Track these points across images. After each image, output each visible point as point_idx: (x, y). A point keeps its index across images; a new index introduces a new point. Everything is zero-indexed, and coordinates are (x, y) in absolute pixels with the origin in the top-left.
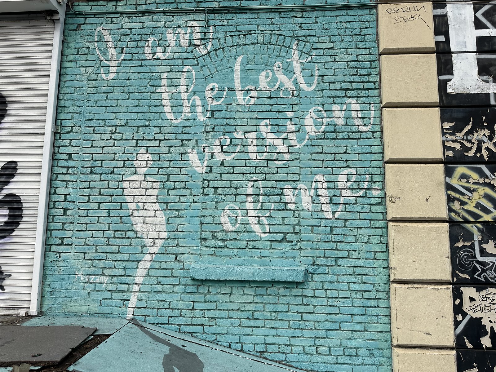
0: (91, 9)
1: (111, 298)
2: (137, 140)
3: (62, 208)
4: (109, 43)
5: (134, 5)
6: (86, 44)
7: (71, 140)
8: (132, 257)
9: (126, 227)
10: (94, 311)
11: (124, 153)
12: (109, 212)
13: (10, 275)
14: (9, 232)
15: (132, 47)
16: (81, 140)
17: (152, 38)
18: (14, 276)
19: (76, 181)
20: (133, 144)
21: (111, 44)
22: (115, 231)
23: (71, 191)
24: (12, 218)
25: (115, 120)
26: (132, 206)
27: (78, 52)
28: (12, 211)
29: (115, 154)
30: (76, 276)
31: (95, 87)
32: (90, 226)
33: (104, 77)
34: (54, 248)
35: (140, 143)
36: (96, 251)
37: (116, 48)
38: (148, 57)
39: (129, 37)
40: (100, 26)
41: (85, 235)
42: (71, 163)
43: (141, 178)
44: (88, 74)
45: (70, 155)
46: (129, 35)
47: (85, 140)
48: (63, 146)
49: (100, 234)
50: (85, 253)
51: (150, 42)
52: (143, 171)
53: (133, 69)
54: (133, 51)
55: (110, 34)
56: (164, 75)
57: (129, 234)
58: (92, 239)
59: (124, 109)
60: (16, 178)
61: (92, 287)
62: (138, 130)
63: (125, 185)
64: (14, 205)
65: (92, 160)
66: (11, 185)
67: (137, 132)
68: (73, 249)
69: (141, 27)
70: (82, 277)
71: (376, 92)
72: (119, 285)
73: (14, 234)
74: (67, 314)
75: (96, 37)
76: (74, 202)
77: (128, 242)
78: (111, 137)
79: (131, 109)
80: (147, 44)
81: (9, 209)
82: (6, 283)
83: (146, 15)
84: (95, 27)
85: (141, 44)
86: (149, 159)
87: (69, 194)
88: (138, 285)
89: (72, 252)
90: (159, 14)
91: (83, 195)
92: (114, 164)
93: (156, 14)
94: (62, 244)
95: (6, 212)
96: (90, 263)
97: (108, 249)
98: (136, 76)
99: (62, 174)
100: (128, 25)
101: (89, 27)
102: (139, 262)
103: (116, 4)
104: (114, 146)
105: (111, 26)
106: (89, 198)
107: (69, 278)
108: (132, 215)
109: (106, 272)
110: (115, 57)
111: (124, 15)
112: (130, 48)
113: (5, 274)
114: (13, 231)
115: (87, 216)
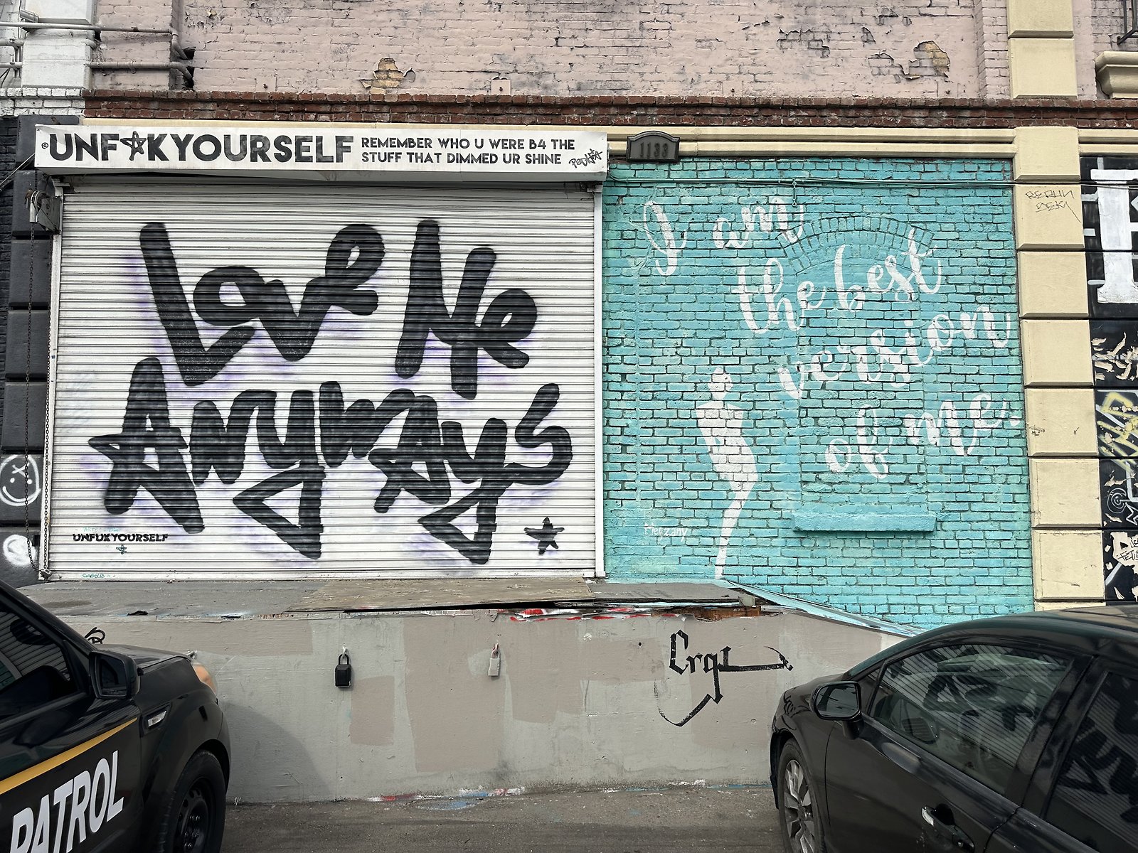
0: (635, 175)
1: (693, 555)
2: (710, 356)
3: (619, 444)
4: (663, 224)
5: (693, 170)
6: (632, 224)
7: (622, 356)
8: (716, 504)
9: (705, 467)
10: (672, 571)
11: (695, 373)
12: (682, 448)
13: (563, 529)
14: (556, 474)
15: (695, 231)
16: (637, 356)
17: (722, 219)
18: (567, 529)
19: (635, 409)
20: (706, 361)
21: (666, 227)
22: (691, 472)
23: (630, 422)
24: (558, 457)
25: (680, 330)
26: (710, 441)
27: (622, 235)
28: (557, 448)
29: (683, 374)
30: (646, 528)
31: (650, 285)
32: (659, 467)
33: (660, 271)
34: (612, 494)
35: (715, 360)
36: (669, 498)
37: (673, 231)
38: (720, 245)
39: (691, 216)
40: (649, 200)
41: (653, 477)
42: (626, 386)
43: (720, 405)
44: (639, 267)
45: (624, 375)
46: (691, 213)
47: (641, 356)
48: (613, 364)
49: (673, 477)
50: (654, 500)
51: (720, 225)
52: (722, 396)
53: (699, 262)
54: (698, 236)
55: (664, 212)
56: (742, 271)
57: (710, 476)
58: (662, 482)
59: (690, 316)
60: (558, 406)
61: (667, 541)
62: (710, 343)
63: (699, 414)
64: (559, 441)
65: (654, 382)
66: (552, 415)
67: (710, 346)
68: (638, 495)
69: (707, 203)
70: (653, 530)
71: (1012, 298)
72: (701, 538)
73: (563, 477)
74: (639, 574)
75: (645, 215)
76: (635, 436)
77: (708, 485)
78: (676, 352)
79: (700, 316)
80: (716, 227)
81: (554, 446)
82: (557, 538)
83: (711, 185)
84: (643, 201)
85: (707, 226)
86: (727, 381)
87: (628, 426)
88: (726, 537)
89: (638, 499)
90: (730, 185)
91: (645, 428)
92: (682, 386)
93: (726, 185)
94: (623, 489)
95: (550, 450)
96: (662, 512)
97: (684, 494)
98: (703, 270)
99: (616, 400)
100: (688, 200)
101: (634, 200)
102: (724, 510)
103: (669, 168)
104: (681, 363)
105: (665, 200)
106: (654, 431)
107: (637, 531)
108: (711, 452)
109: (684, 523)
110: (673, 244)
111: (682, 185)
112: (694, 233)
113: (554, 527)
114: (562, 473)
115: (653, 454)
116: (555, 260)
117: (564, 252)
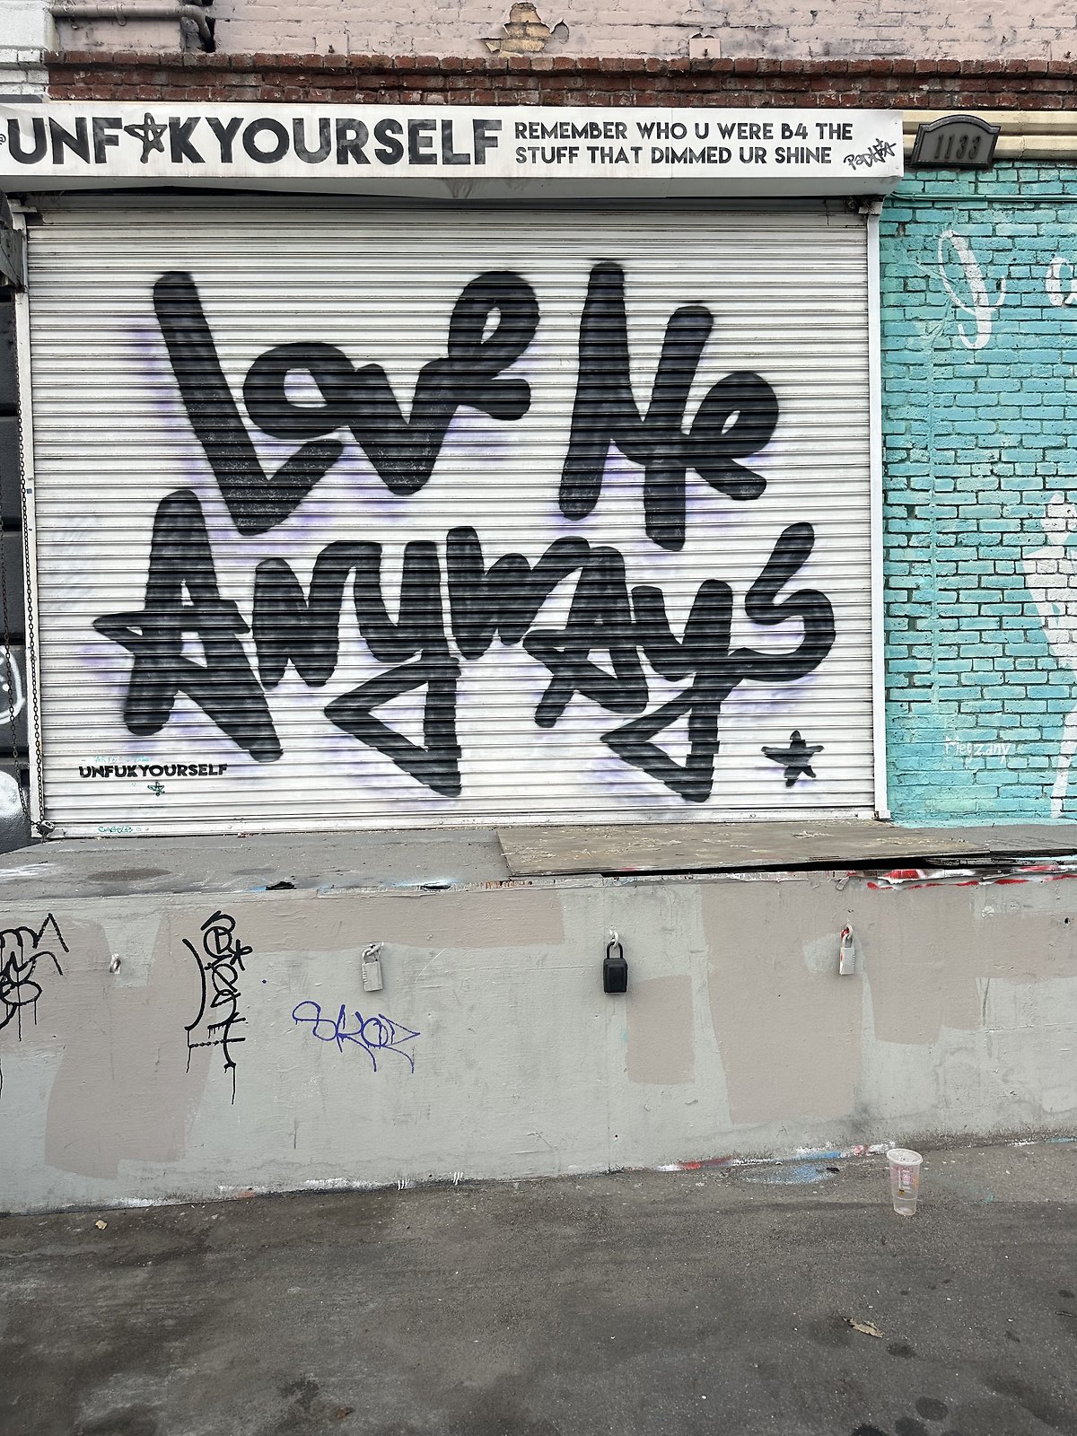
0: (924, 189)
1: (1018, 783)
2: (1044, 477)
3: (906, 616)
4: (969, 268)
5: (1014, 182)
6: (921, 267)
7: (908, 478)
8: (1053, 706)
9: (1037, 649)
10: (988, 808)
11: (1021, 503)
12: (1001, 621)
13: (820, 748)
14: (809, 665)
15: (1019, 279)
16: (932, 478)
17: (1059, 260)
18: (828, 748)
19: (929, 561)
20: (1037, 484)
21: (974, 271)
22: (1016, 658)
23: (921, 581)
24: (812, 637)
25: (997, 435)
26: (1045, 609)
27: (905, 285)
28: (811, 624)
29: (1003, 505)
30: (947, 745)
31: (949, 365)
32: (966, 650)
33: (966, 342)
34: (895, 694)
35: (1051, 483)
36: (983, 698)
37: (983, 279)
38: (1056, 300)
39: (1011, 255)
40: (948, 229)
41: (957, 666)
42: (916, 525)
43: (1059, 552)
44: (933, 335)
45: (910, 508)
46: (1010, 250)
47: (937, 478)
48: (894, 490)
49: (988, 665)
50: (959, 701)
51: (1057, 268)
52: (1062, 538)
53: (1025, 327)
54: (1023, 286)
55: (970, 248)
57: (1045, 663)
58: (971, 674)
59: (1013, 412)
60: (812, 558)
61: (980, 763)
62: (1044, 456)
63: (1028, 567)
64: (814, 612)
65: (957, 518)
66: (802, 572)
67: (1044, 460)
68: (934, 693)
69: (1036, 234)
70: (959, 747)
72: (1031, 758)
73: (820, 668)
74: (937, 814)
75: (940, 253)
76: (930, 603)
77: (1042, 678)
78: (992, 471)
79: (1027, 413)
80: (1050, 272)
81: (806, 621)
82: (813, 762)
83: (1042, 206)
84: (937, 231)
85: (1037, 271)
86: (1070, 515)
87: (918, 588)
88: (1067, 756)
89: (935, 700)
90: (1070, 206)
91: (945, 590)
92: (1002, 525)
93: (1064, 206)
94: (912, 686)
95: (800, 627)
96: (972, 719)
97: (1006, 692)
98: (1032, 341)
99: (899, 547)
100: (1006, 228)
101: (924, 229)
103: (977, 179)
104: (999, 488)
105: (970, 229)
106: (958, 594)
107: (933, 749)
108: (1046, 626)
109: (1005, 735)
110: (985, 299)
111: (997, 206)
112: (1016, 281)
113: (808, 745)
114: (818, 662)
115: (959, 630)
116: (806, 324)
117: (821, 311)
